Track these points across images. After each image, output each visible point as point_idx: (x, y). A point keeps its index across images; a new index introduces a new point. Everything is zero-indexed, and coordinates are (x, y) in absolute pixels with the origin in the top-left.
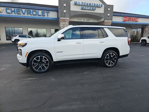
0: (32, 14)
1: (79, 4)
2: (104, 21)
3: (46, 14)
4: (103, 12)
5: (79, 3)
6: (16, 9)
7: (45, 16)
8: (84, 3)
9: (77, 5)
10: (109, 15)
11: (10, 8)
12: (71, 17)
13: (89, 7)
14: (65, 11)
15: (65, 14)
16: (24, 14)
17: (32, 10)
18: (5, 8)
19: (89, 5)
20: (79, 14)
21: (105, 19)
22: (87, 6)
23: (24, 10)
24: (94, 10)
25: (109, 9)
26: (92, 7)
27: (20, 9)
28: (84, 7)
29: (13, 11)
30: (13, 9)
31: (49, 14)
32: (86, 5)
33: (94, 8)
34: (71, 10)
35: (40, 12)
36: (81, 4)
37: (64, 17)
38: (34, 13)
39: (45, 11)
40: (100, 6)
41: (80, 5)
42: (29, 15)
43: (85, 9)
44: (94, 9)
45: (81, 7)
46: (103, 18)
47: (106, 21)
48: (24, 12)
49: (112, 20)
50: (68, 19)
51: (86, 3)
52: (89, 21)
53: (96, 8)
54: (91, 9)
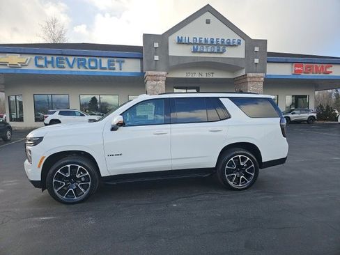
0: (87, 66)
1: (187, 42)
2: (246, 75)
3: (117, 66)
4: (243, 56)
5: (187, 38)
6: (55, 57)
7: (114, 69)
8: (198, 39)
9: (183, 43)
10: (257, 61)
11: (43, 56)
12: (171, 69)
13: (210, 47)
14: (156, 58)
15: (156, 64)
16: (71, 67)
17: (87, 59)
18: (33, 57)
19: (209, 42)
20: (187, 62)
21: (248, 72)
22: (206, 43)
23: (71, 59)
24: (222, 53)
25: (257, 49)
26: (216, 47)
27: (64, 57)
28: (199, 47)
29: (49, 62)
30: (49, 58)
31: (123, 65)
32: (203, 42)
33: (221, 47)
34: (170, 54)
35: (105, 62)
36: (191, 41)
37: (155, 70)
38: (93, 64)
39: (115, 59)
40: (236, 43)
41: (189, 44)
42: (82, 69)
43: (200, 52)
44: (221, 51)
45: (192, 47)
46: (241, 69)
47: (251, 75)
48: (71, 63)
49: (264, 71)
50: (164, 73)
51: (203, 39)
52: (211, 77)
53: (227, 49)
54: (216, 51)
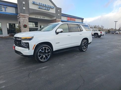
1: (37, 4)
3: (3, 9)
4: (55, 12)
5: (36, 3)
7: (2, 10)
8: (41, 4)
9: (35, 4)
10: (59, 15)
12: (30, 14)
13: (45, 7)
14: (24, 8)
15: (24, 11)
19: (45, 6)
20: (36, 12)
24: (48, 10)
25: (59, 11)
26: (47, 8)
28: (41, 7)
32: (42, 5)
33: (49, 8)
34: (30, 8)
36: (38, 4)
37: (24, 13)
39: (2, 6)
40: (53, 8)
41: (37, 5)
43: (41, 9)
46: (55, 17)
47: (57, 19)
49: (61, 19)
50: (28, 15)
51: (42, 4)
52: (44, 19)
53: (50, 9)
54: (47, 9)
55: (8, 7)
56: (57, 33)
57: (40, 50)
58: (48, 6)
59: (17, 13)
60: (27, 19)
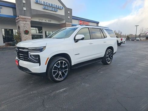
1: (40, 3)
2: (65, 23)
4: (64, 14)
5: (40, 1)
8: (46, 3)
9: (38, 4)
10: (69, 17)
12: (33, 16)
13: (51, 8)
14: (25, 9)
15: (25, 12)
19: (51, 6)
21: (66, 22)
22: (49, 6)
24: (56, 12)
25: (69, 12)
28: (46, 7)
31: (1, 10)
32: (48, 5)
33: (56, 9)
34: (32, 8)
36: (42, 3)
37: (24, 15)
40: (61, 8)
43: (47, 10)
44: (56, 11)
45: (43, 6)
46: (64, 20)
49: (72, 22)
50: (30, 18)
51: (48, 3)
52: (50, 22)
53: (58, 10)
54: (54, 10)
55: (3, 7)
56: (76, 41)
57: (55, 65)
58: (55, 7)
59: (15, 15)
60: (29, 23)
